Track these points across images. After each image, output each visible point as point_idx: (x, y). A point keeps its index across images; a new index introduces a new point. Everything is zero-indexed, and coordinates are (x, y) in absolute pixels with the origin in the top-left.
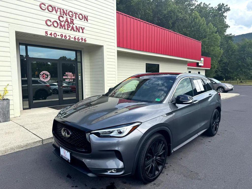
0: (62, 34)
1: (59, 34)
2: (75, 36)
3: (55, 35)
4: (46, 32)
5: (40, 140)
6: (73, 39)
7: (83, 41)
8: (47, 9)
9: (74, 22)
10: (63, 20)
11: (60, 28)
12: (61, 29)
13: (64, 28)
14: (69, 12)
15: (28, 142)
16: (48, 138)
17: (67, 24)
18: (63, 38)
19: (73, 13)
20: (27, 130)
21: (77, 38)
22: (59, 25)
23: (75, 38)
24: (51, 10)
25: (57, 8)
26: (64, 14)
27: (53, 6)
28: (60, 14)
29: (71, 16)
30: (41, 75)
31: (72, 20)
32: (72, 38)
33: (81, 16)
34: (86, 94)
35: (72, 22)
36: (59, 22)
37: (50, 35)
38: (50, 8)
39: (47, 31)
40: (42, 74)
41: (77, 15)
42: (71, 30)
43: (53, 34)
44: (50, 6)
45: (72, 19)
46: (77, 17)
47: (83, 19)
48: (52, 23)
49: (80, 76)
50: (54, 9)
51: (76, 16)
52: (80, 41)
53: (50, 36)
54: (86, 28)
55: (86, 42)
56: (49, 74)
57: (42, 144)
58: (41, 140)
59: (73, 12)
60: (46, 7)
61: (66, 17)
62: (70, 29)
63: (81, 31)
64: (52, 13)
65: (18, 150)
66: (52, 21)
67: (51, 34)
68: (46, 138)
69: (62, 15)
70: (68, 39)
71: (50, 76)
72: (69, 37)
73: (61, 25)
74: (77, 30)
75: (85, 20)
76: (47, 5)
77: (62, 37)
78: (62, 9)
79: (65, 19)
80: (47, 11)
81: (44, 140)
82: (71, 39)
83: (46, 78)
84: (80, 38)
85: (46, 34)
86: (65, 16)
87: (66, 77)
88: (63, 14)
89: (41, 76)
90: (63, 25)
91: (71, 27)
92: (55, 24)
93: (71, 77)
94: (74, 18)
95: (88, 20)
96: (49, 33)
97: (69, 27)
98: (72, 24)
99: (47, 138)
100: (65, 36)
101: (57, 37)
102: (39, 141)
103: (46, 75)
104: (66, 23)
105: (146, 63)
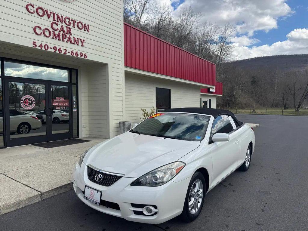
0: (56, 47)
1: (52, 46)
2: (73, 50)
3: (46, 47)
4: (34, 43)
5: (37, 194)
6: (70, 54)
7: (83, 57)
8: (35, 12)
9: (71, 32)
10: (58, 29)
11: (53, 38)
12: (54, 40)
13: (58, 38)
14: (65, 19)
15: (21, 199)
16: (49, 190)
17: (62, 34)
18: (57, 52)
19: (70, 21)
20: (12, 179)
21: (75, 52)
22: (52, 34)
23: (72, 53)
24: (41, 14)
25: (50, 12)
26: (59, 21)
27: (44, 9)
28: (53, 20)
29: (68, 23)
30: (22, 100)
31: (69, 30)
32: (69, 52)
33: (80, 25)
34: (83, 126)
35: (69, 32)
36: (51, 30)
37: (39, 46)
38: (40, 11)
39: (35, 41)
40: (24, 99)
41: (76, 23)
42: (67, 42)
43: (43, 45)
44: (41, 8)
45: (69, 28)
46: (76, 26)
47: (83, 29)
48: (42, 31)
49: (74, 103)
50: (46, 13)
51: (74, 24)
52: (79, 56)
53: (40, 48)
54: (87, 41)
55: (86, 58)
56: (34, 99)
57: (40, 200)
58: (40, 193)
59: (71, 19)
60: (35, 9)
61: (62, 24)
62: (66, 40)
63: (80, 43)
64: (42, 18)
65: (5, 212)
66: (42, 29)
67: (41, 46)
68: (47, 190)
69: (56, 22)
70: (63, 53)
71: (35, 102)
72: (65, 51)
73: (54, 34)
74: (75, 43)
75: (85, 30)
76: (36, 7)
77: (56, 50)
78: (56, 14)
79: (59, 27)
80: (35, 14)
81: (44, 193)
82: (68, 54)
83: (29, 104)
84: (79, 53)
85: (34, 46)
86: (59, 23)
87: (57, 104)
88: (57, 20)
89: (23, 102)
90: (57, 35)
91: (67, 38)
92: (47, 34)
93: (63, 104)
94: (71, 27)
95: (90, 31)
96: (38, 44)
97: (65, 38)
98: (69, 35)
100: (60, 50)
101: (49, 50)
102: (37, 196)
103: (29, 100)
104: (60, 32)
105: (156, 88)
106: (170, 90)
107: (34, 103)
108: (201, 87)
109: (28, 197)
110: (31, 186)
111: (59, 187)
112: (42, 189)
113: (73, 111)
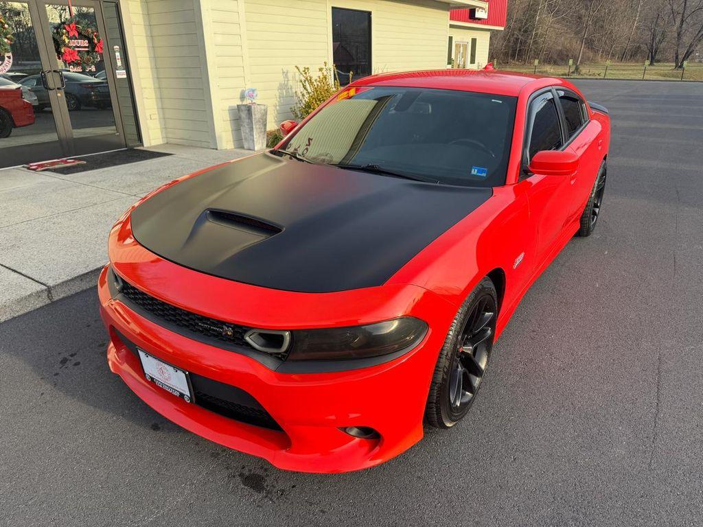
5: (39, 289)
16: (66, 279)
34: (148, 116)
49: (118, 54)
57: (48, 302)
68: (61, 281)
81: (54, 287)
99: (64, 280)
102: (38, 294)
105: (333, 8)
106: (370, 13)
107: (9, 57)
108: (451, 6)
109: (15, 297)
110: (23, 272)
111: (91, 272)
112: (50, 278)
113: (118, 77)
